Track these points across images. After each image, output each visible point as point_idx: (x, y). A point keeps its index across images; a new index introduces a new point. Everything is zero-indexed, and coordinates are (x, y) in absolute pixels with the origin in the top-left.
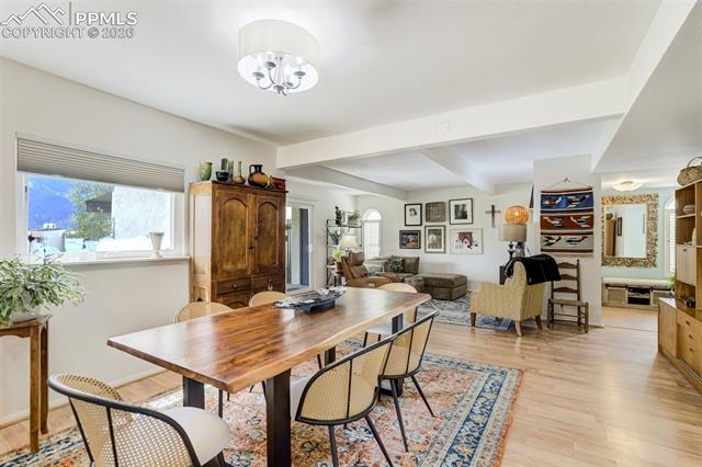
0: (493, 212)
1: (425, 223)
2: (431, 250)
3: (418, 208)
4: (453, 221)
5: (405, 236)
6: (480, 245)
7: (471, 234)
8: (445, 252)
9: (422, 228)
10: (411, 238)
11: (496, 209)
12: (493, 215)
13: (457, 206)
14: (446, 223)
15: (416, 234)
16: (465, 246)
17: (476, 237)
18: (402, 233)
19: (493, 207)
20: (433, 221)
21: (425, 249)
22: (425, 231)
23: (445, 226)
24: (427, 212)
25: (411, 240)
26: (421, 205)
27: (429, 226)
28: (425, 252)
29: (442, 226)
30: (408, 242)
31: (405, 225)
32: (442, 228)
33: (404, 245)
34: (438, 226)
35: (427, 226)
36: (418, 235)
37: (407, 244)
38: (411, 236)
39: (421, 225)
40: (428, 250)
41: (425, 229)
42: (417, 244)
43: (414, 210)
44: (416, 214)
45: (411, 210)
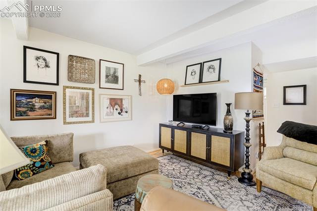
0: (140, 81)
1: (64, 82)
2: (74, 119)
4: (104, 84)
5: (24, 100)
6: (129, 112)
7: (121, 100)
8: (93, 121)
9: (58, 89)
10: (38, 103)
11: (142, 80)
12: (140, 84)
13: (108, 69)
14: (95, 86)
15: (47, 96)
16: (116, 112)
17: (125, 104)
18: (17, 94)
19: (140, 76)
21: (65, 118)
22: (64, 94)
23: (93, 90)
24: (70, 68)
25: (37, 105)
26: (58, 54)
27: (71, 88)
28: (65, 123)
29: (90, 89)
30: (32, 109)
31: (25, 81)
32: (90, 92)
33: (20, 114)
34: (85, 89)
35: (68, 87)
36: (51, 99)
37: (30, 113)
38: (37, 100)
39: (57, 84)
40: (68, 120)
41: (64, 90)
42: (49, 112)
43: (45, 60)
44: (47, 66)
45: (38, 58)
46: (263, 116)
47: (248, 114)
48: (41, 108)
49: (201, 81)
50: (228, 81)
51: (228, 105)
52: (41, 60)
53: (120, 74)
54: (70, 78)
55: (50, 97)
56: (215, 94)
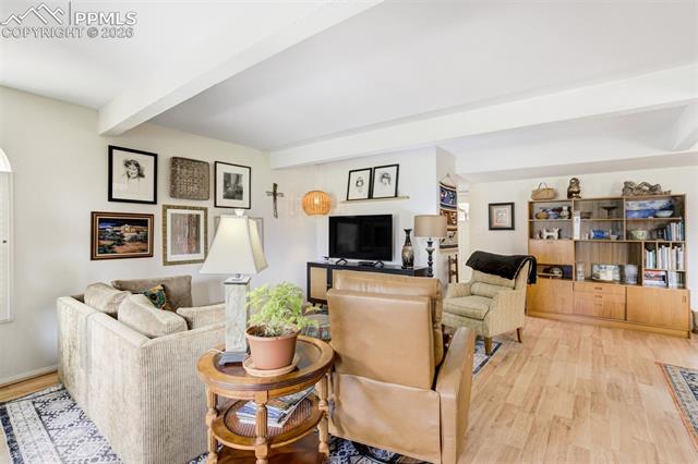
0: (275, 194)
1: (164, 199)
2: (179, 257)
3: (147, 163)
5: (109, 229)
8: (205, 260)
9: (156, 210)
10: (128, 232)
11: (278, 191)
12: (275, 199)
13: (227, 176)
14: (209, 204)
15: (142, 222)
18: (99, 219)
19: (275, 186)
20: (181, 197)
21: (165, 256)
22: (165, 218)
23: (205, 210)
24: (173, 175)
25: (128, 236)
26: (155, 156)
27: (174, 207)
28: (166, 263)
29: (201, 209)
30: (120, 242)
31: (111, 199)
32: (202, 213)
33: (104, 249)
34: (194, 208)
35: (169, 207)
36: (146, 225)
37: (117, 248)
38: (127, 227)
39: (155, 202)
40: (170, 258)
41: (165, 211)
42: (143, 246)
43: (137, 165)
44: (141, 175)
45: (127, 164)
46: (456, 246)
47: (430, 244)
48: (133, 240)
49: (370, 196)
50: (408, 197)
51: (408, 232)
52: (132, 166)
53: (244, 184)
54: (173, 194)
55: (144, 223)
56: (390, 216)
